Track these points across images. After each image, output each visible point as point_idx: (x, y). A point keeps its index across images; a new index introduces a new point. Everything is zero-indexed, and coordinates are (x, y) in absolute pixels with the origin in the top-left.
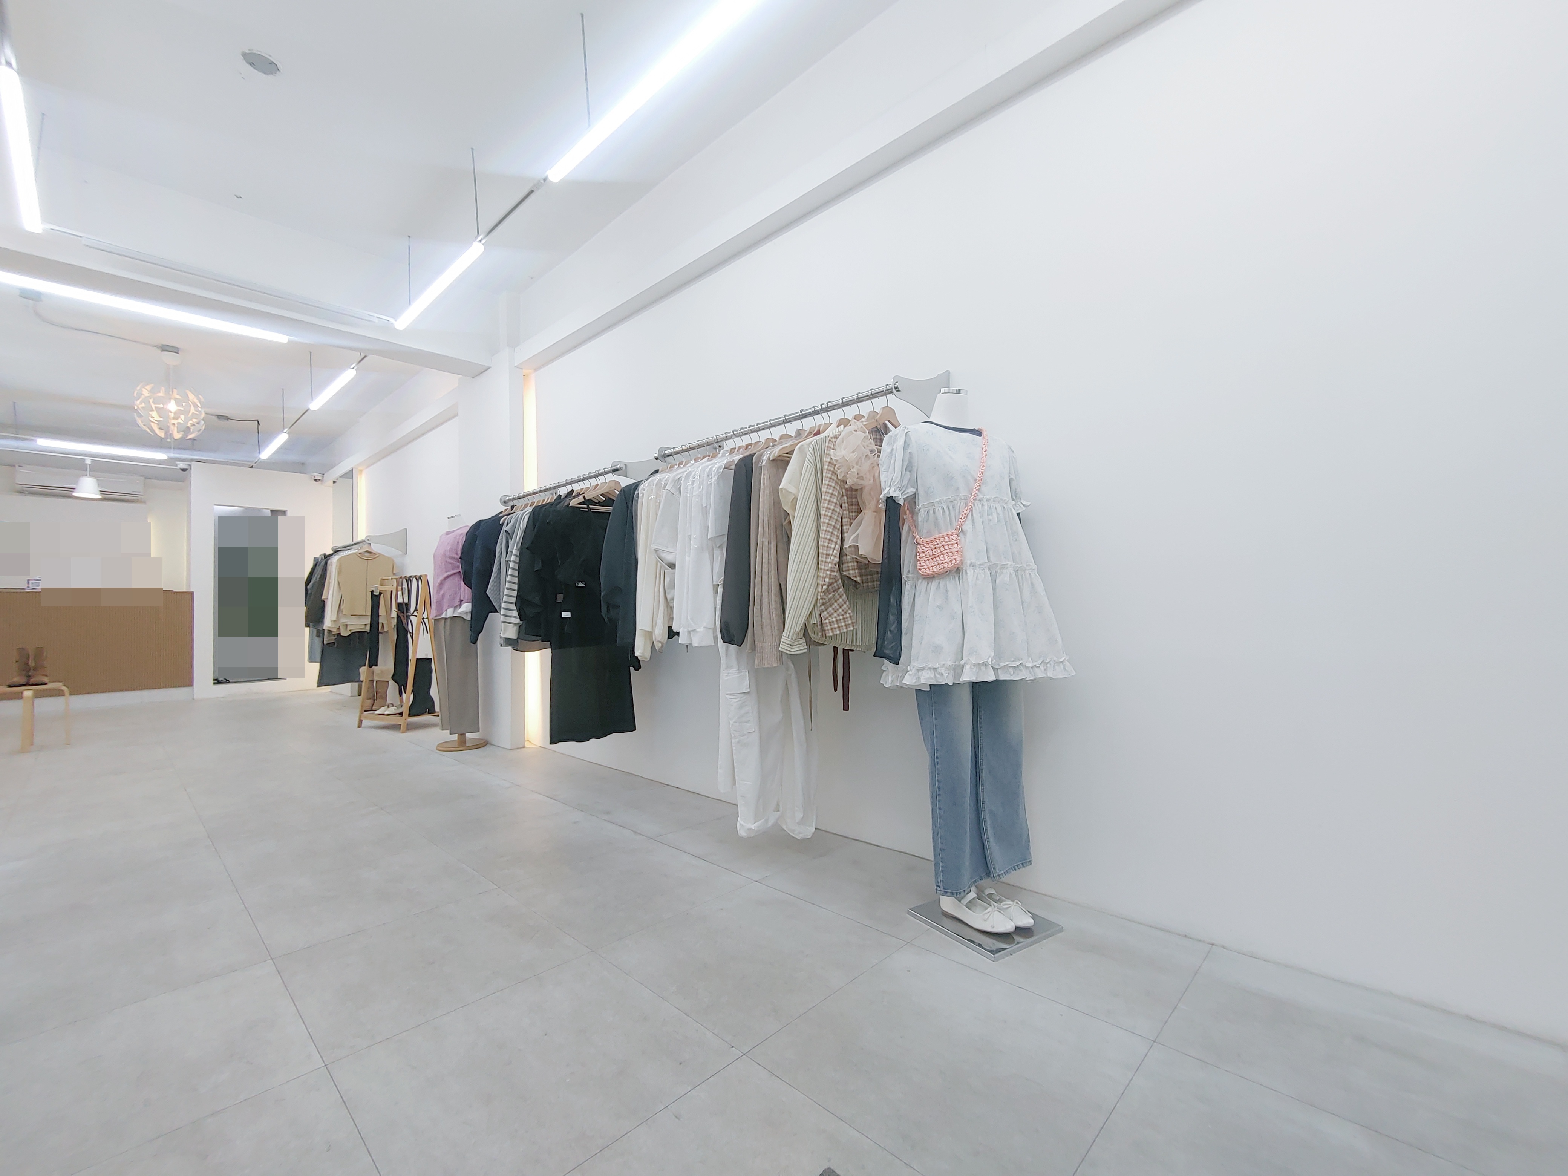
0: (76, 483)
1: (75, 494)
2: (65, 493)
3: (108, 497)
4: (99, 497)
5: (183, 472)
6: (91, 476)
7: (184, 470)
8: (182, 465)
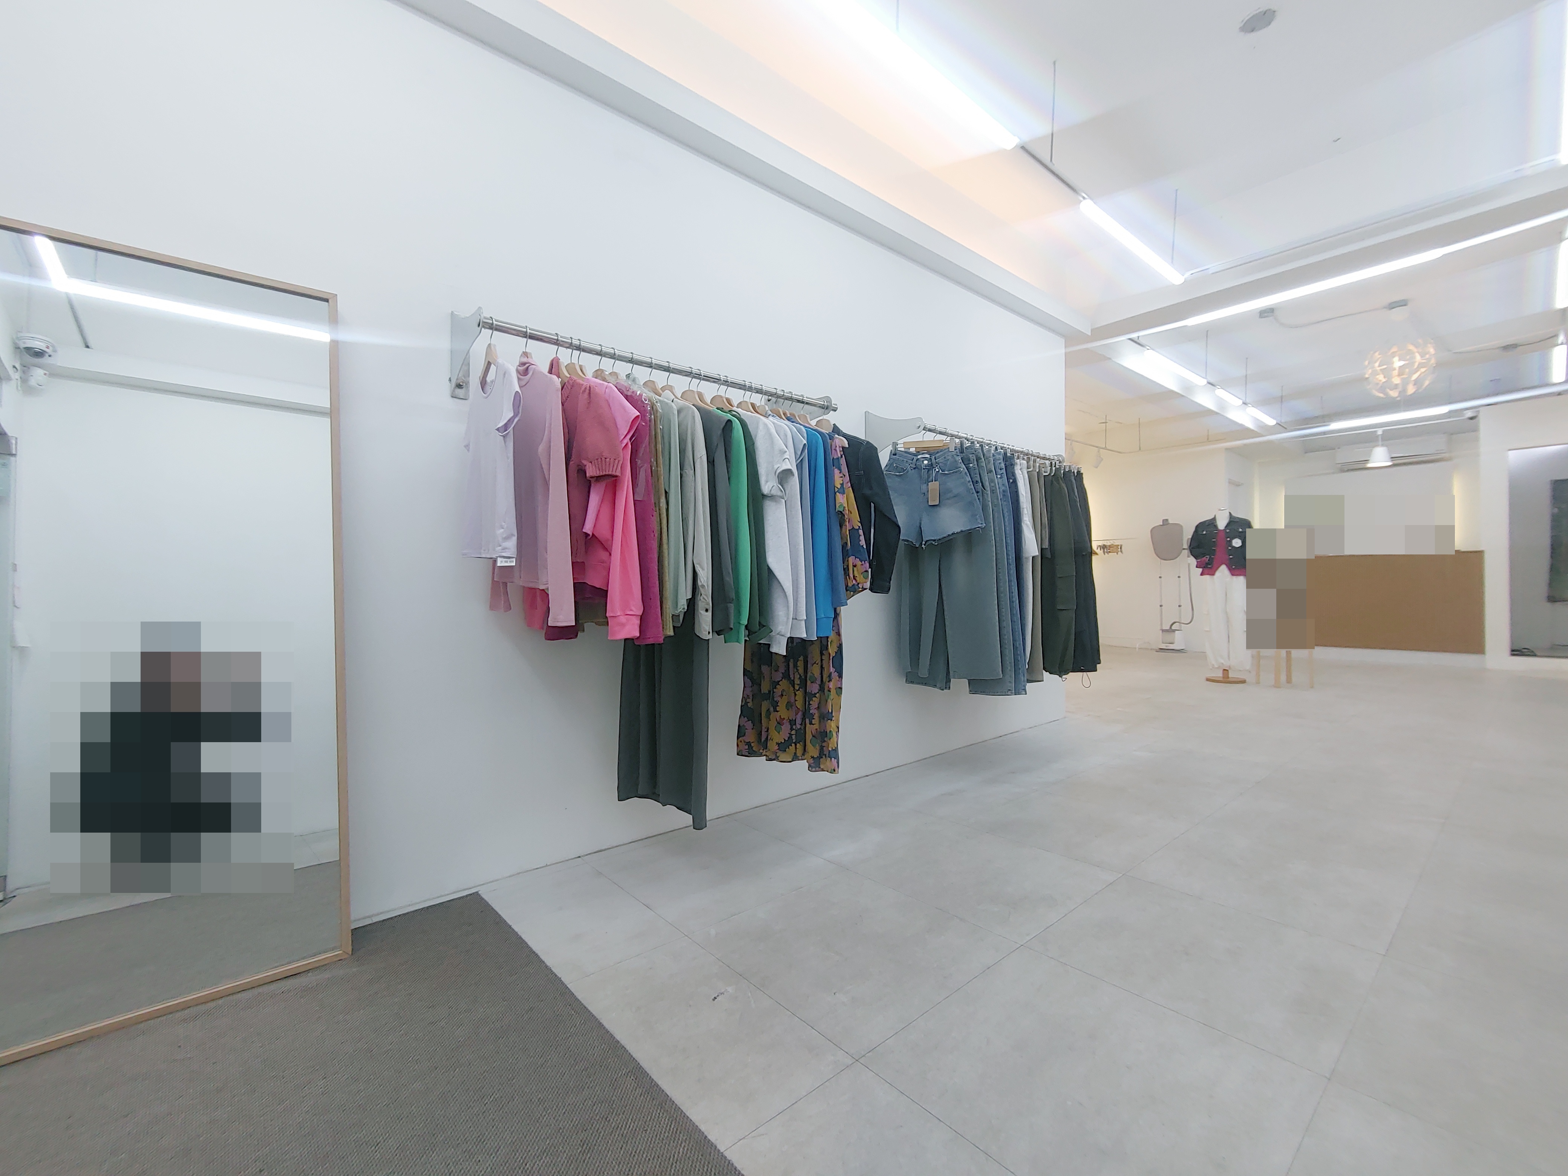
0: (1370, 455)
1: (1369, 465)
2: (1360, 466)
3: (1398, 462)
4: (1390, 464)
5: (1471, 421)
6: (1383, 445)
7: (1471, 418)
8: (1469, 414)
